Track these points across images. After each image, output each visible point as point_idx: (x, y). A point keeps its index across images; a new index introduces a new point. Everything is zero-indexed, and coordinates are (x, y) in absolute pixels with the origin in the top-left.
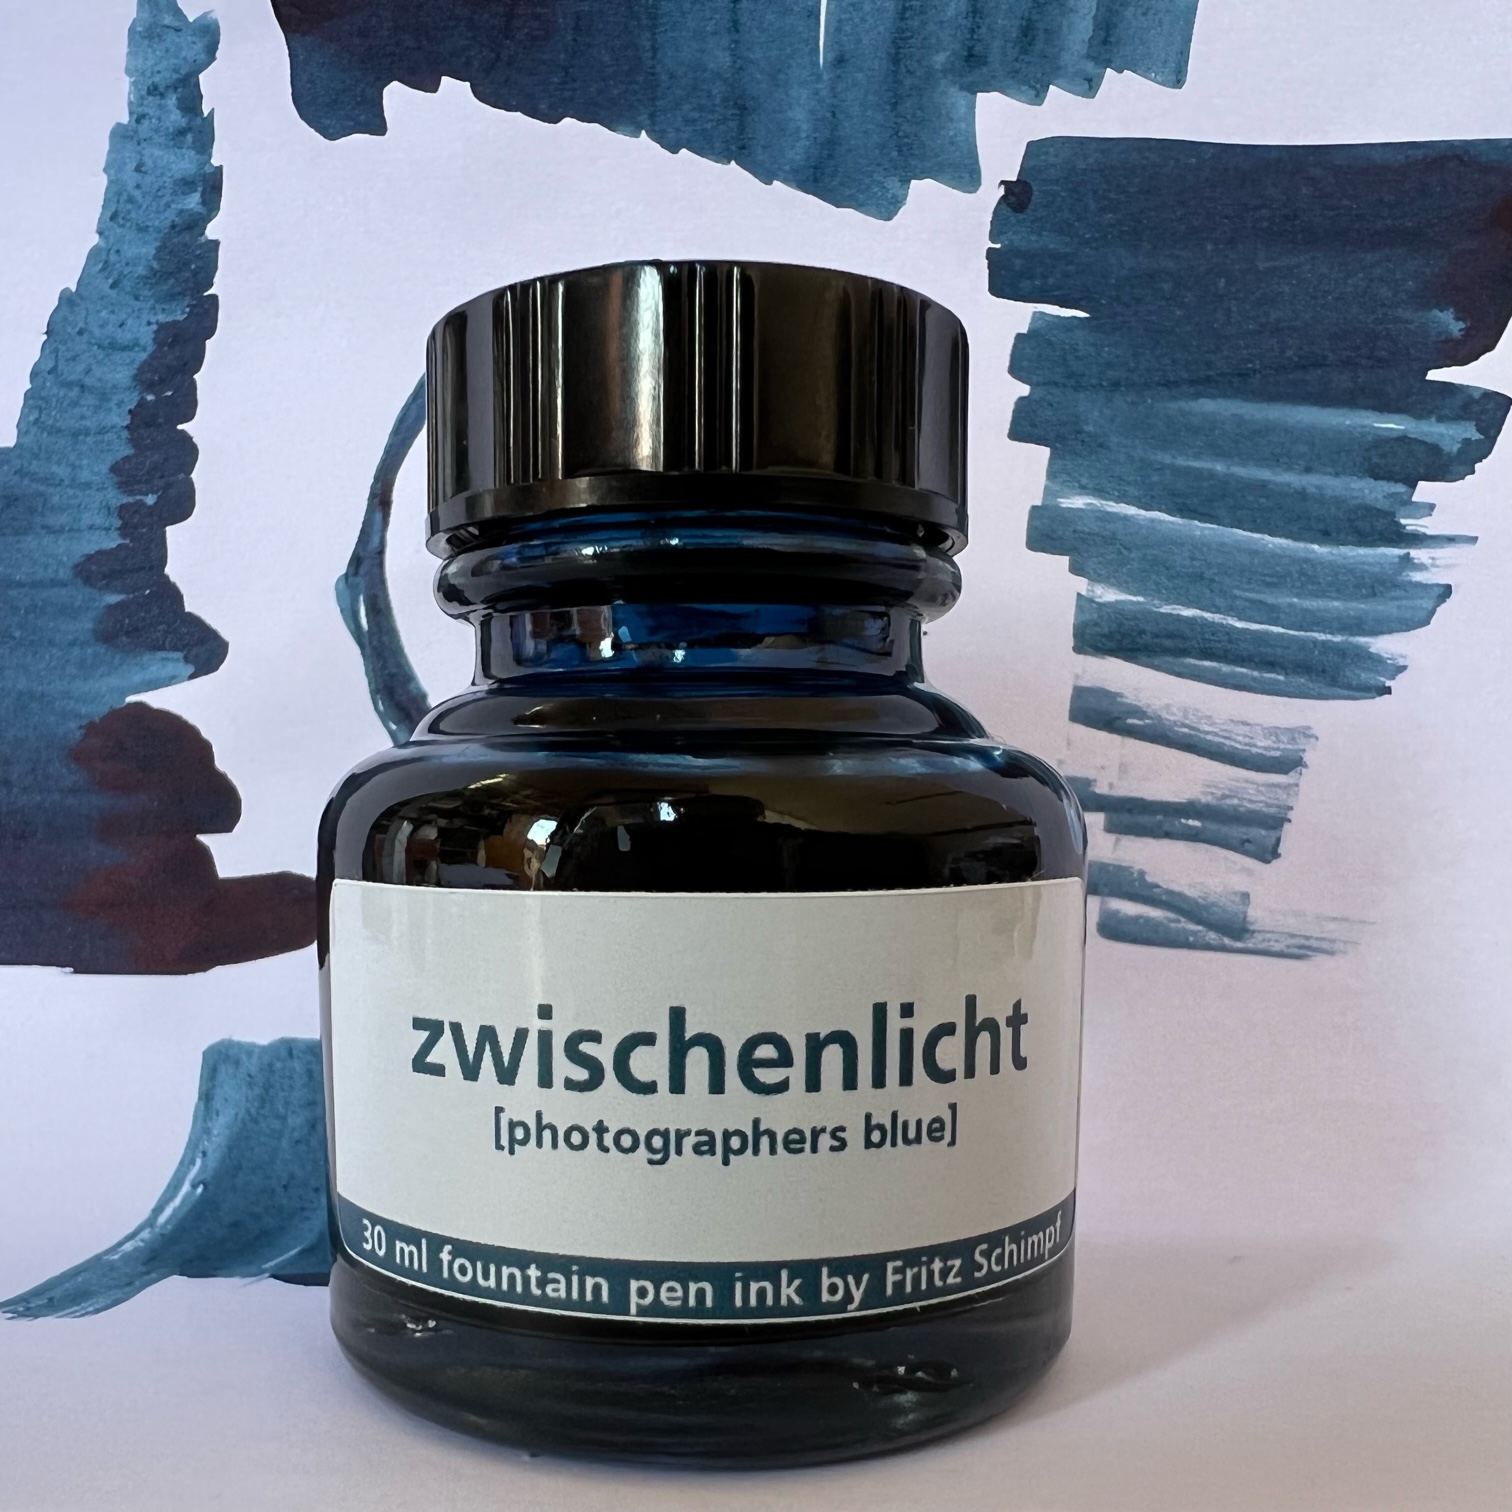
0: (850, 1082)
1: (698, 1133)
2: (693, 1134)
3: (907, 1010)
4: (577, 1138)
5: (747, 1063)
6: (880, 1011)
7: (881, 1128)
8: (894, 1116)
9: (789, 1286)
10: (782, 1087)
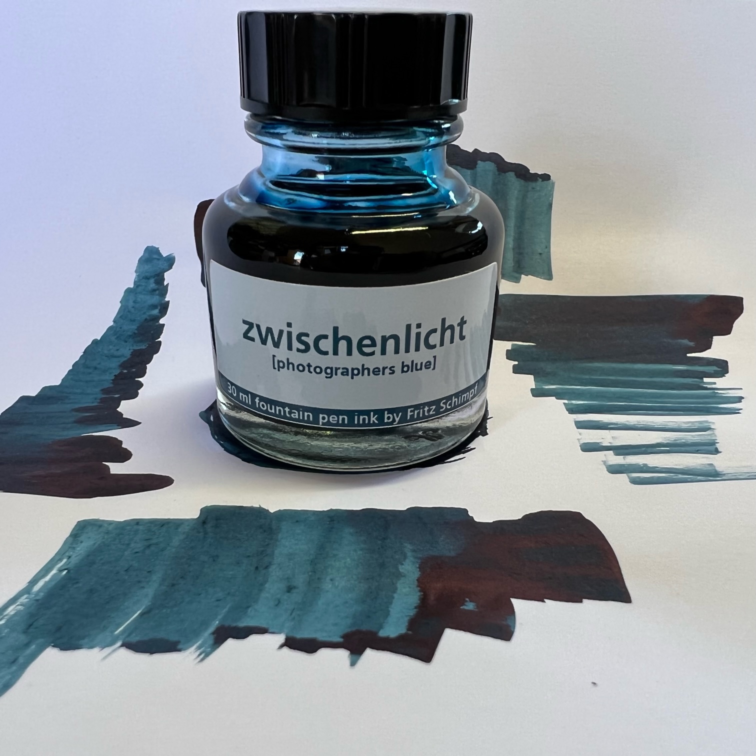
0: (397, 351)
1: (343, 369)
2: (341, 369)
3: (419, 326)
4: (301, 368)
5: (360, 345)
6: (409, 327)
7: (408, 366)
8: (413, 362)
9: (373, 417)
10: (373, 353)
